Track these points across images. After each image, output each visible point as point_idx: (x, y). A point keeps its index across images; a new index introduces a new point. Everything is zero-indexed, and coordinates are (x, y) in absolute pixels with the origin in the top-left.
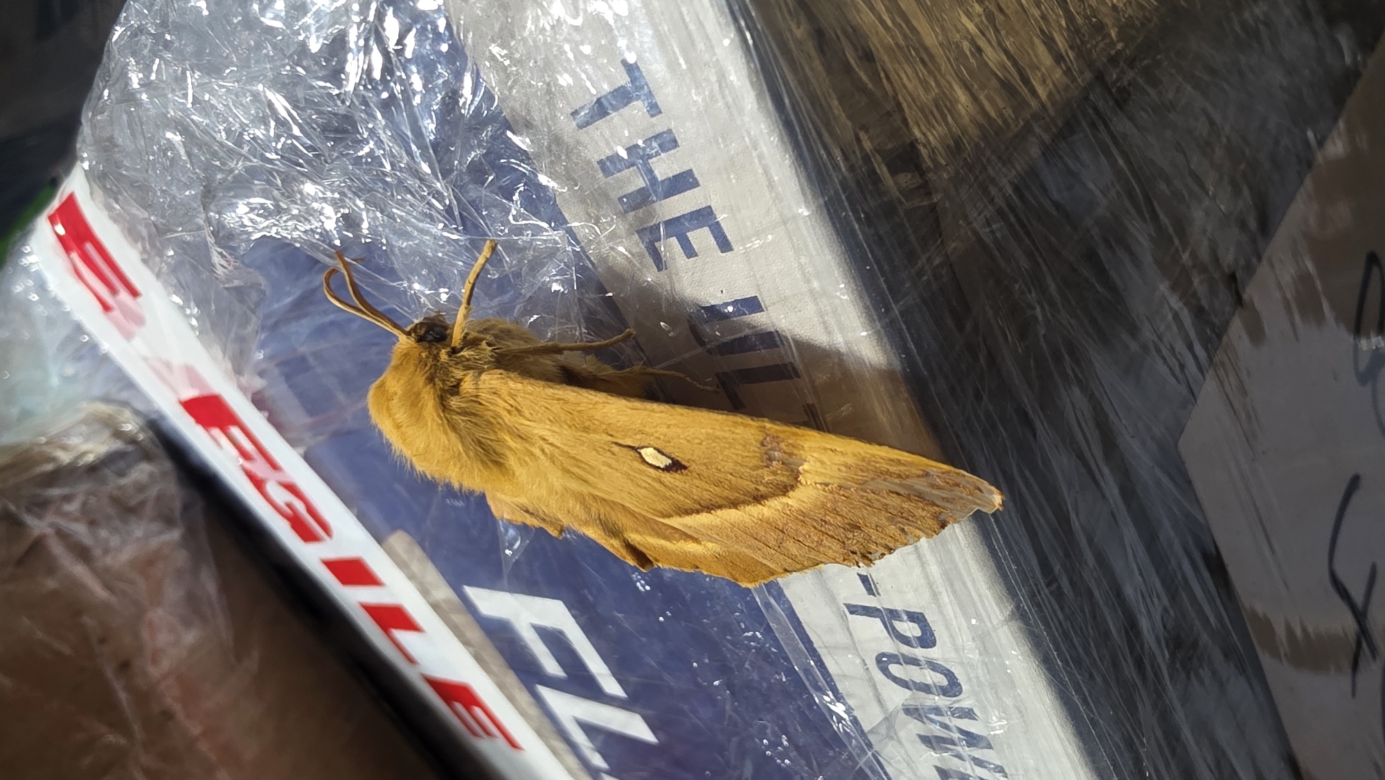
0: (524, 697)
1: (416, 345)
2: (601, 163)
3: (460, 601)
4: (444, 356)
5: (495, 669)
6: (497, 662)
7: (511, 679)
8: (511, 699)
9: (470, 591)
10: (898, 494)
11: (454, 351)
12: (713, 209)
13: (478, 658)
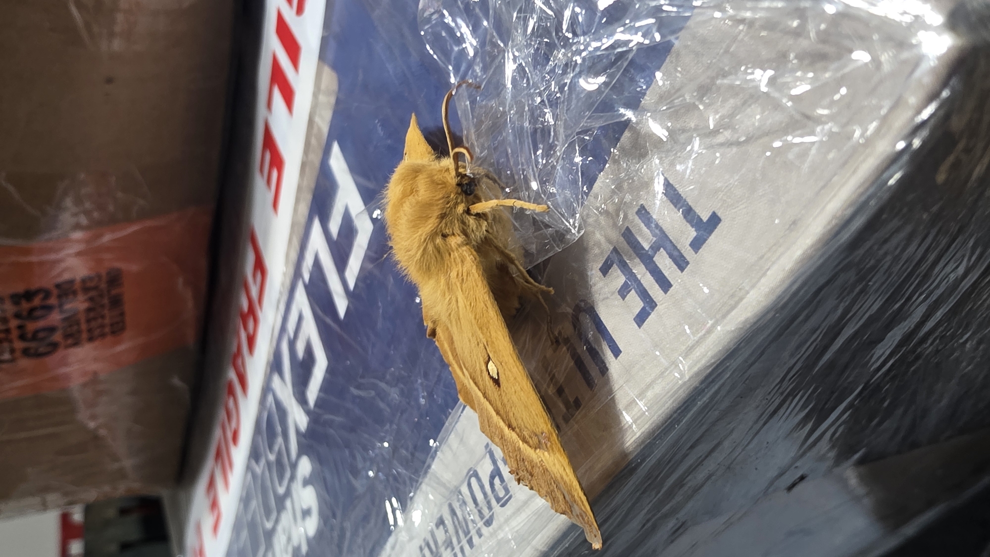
0: (304, 209)
1: (455, 186)
2: (642, 207)
3: (325, 141)
4: (461, 209)
5: (305, 183)
6: (310, 182)
7: (308, 197)
8: (297, 201)
9: (336, 148)
10: (564, 497)
11: (468, 212)
12: (657, 308)
13: (303, 165)
